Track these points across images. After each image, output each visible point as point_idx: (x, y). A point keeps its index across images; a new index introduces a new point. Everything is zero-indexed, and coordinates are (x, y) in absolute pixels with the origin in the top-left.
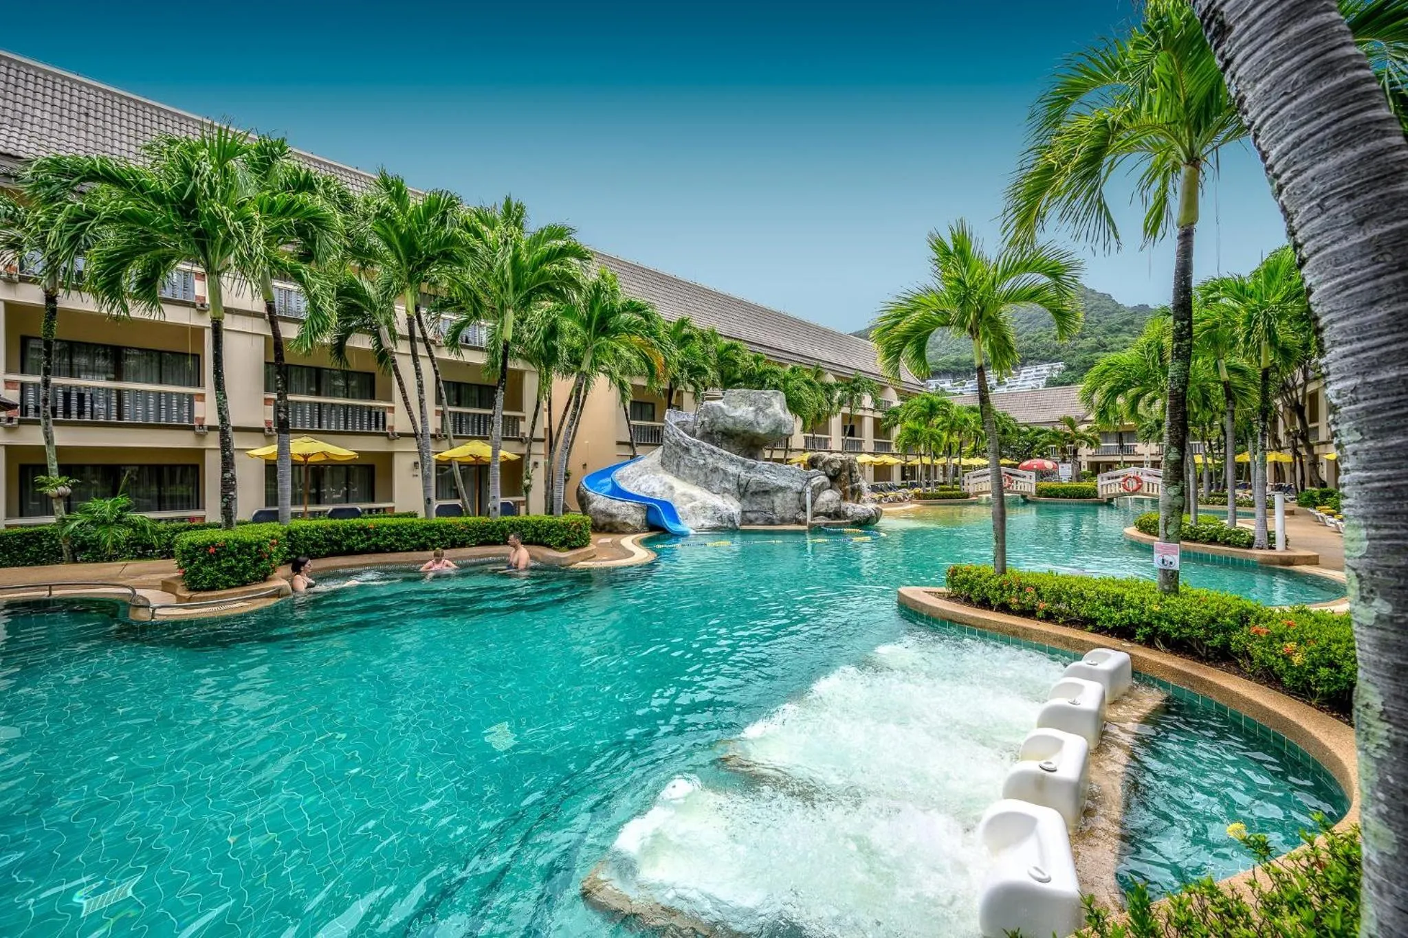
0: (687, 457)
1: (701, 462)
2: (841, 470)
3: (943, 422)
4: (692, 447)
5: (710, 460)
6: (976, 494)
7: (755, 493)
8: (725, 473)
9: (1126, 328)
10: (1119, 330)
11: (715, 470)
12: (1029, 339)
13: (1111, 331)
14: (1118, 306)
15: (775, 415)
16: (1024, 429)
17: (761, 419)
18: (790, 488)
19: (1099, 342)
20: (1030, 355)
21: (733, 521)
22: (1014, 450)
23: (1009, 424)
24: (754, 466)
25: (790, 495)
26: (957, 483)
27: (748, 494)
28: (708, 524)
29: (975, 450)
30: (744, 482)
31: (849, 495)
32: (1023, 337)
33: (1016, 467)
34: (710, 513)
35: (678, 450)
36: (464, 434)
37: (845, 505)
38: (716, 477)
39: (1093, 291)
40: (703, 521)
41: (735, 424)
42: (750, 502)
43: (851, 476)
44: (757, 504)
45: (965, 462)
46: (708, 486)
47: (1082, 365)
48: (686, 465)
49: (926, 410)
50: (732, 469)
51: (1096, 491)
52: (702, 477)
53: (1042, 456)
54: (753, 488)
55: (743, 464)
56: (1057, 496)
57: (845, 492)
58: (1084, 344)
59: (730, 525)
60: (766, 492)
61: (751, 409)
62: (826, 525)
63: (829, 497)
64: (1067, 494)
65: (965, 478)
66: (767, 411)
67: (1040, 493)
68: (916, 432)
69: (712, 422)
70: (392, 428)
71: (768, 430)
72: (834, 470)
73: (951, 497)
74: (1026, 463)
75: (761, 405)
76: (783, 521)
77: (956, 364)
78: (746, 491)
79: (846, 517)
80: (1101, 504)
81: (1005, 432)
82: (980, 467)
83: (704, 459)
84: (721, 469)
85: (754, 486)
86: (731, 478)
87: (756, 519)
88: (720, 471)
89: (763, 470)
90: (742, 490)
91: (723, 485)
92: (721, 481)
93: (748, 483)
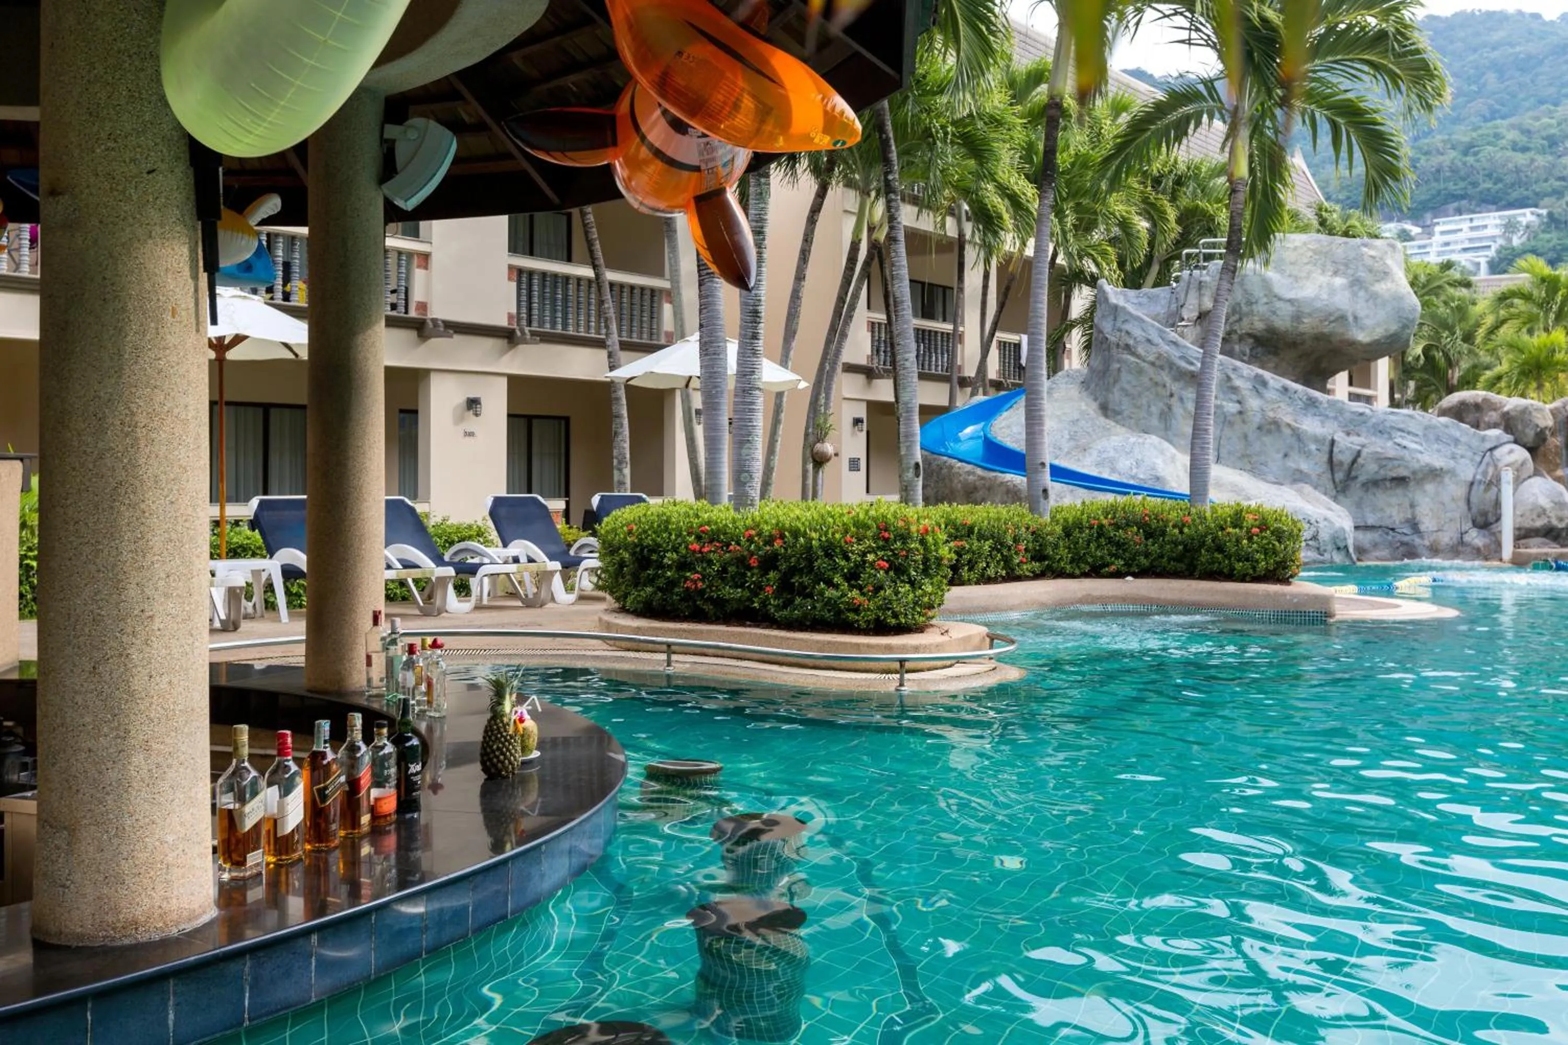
5: (1254, 403)
7: (1375, 484)
8: (1297, 435)
11: (1271, 427)
17: (1362, 307)
18: (1452, 473)
24: (1369, 421)
25: (1452, 490)
27: (1355, 484)
30: (1347, 458)
35: (1165, 377)
36: (571, 331)
38: (1271, 447)
42: (1360, 506)
44: (1374, 509)
50: (1313, 425)
54: (1369, 469)
55: (1340, 412)
60: (1401, 481)
61: (1339, 281)
66: (1379, 288)
70: (423, 307)
75: (1361, 274)
78: (1350, 477)
83: (1239, 402)
84: (1289, 425)
85: (1372, 467)
86: (1313, 447)
87: (1375, 545)
88: (1287, 431)
89: (1392, 428)
90: (1339, 476)
91: (1291, 464)
92: (1286, 455)
93: (1354, 461)
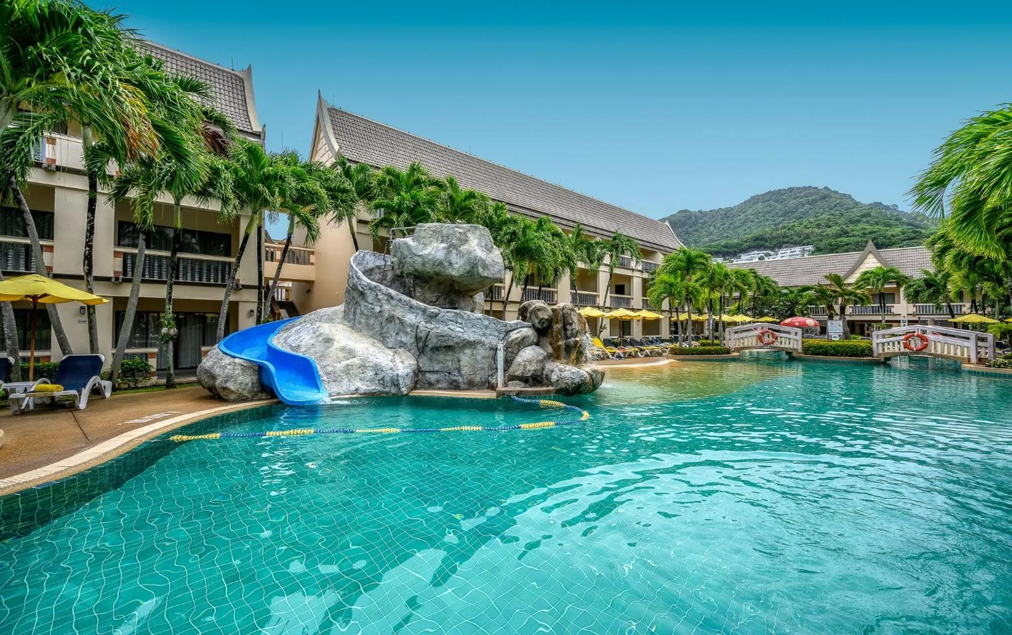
0: (363, 303)
1: (377, 309)
2: (550, 322)
3: (702, 278)
4: (368, 292)
5: (386, 307)
6: (738, 350)
7: (436, 349)
8: (402, 323)
9: (864, 220)
10: (859, 221)
11: (391, 319)
12: (784, 227)
13: (851, 222)
14: (857, 203)
15: (469, 253)
16: (785, 291)
17: (454, 258)
18: (482, 344)
19: (842, 230)
20: (785, 240)
21: (397, 385)
22: (775, 309)
23: (770, 286)
24: (437, 315)
25: (481, 352)
26: (716, 338)
27: (428, 349)
28: (364, 387)
29: (739, 308)
30: (423, 335)
31: (563, 353)
32: (780, 226)
33: (779, 323)
34: (370, 374)
37: (550, 365)
38: (392, 328)
39: (836, 192)
40: (359, 384)
41: (423, 264)
42: (431, 360)
43: (565, 329)
44: (439, 362)
45: (726, 318)
46: (382, 338)
47: (829, 247)
48: (362, 313)
49: (683, 264)
50: (410, 318)
51: (871, 350)
52: (378, 328)
53: (803, 315)
54: (433, 342)
55: (424, 311)
56: (826, 353)
57: (557, 349)
58: (829, 231)
59: (393, 390)
60: (449, 348)
61: (443, 245)
62: (519, 394)
63: (529, 356)
64: (836, 351)
65: (727, 333)
66: (463, 248)
67: (807, 350)
68: (671, 285)
69: (401, 263)
71: (461, 272)
72: (541, 321)
73: (709, 352)
74: (788, 320)
75: (455, 242)
76: (471, 385)
77: (725, 246)
78: (425, 346)
79: (551, 384)
80: (878, 363)
81: (766, 292)
82: (743, 323)
83: (381, 306)
84: (398, 318)
85: (434, 340)
86: (409, 330)
87: (438, 381)
88: (397, 321)
89: (447, 319)
90: (421, 345)
91: (399, 338)
92: (397, 334)
93: (427, 337)
